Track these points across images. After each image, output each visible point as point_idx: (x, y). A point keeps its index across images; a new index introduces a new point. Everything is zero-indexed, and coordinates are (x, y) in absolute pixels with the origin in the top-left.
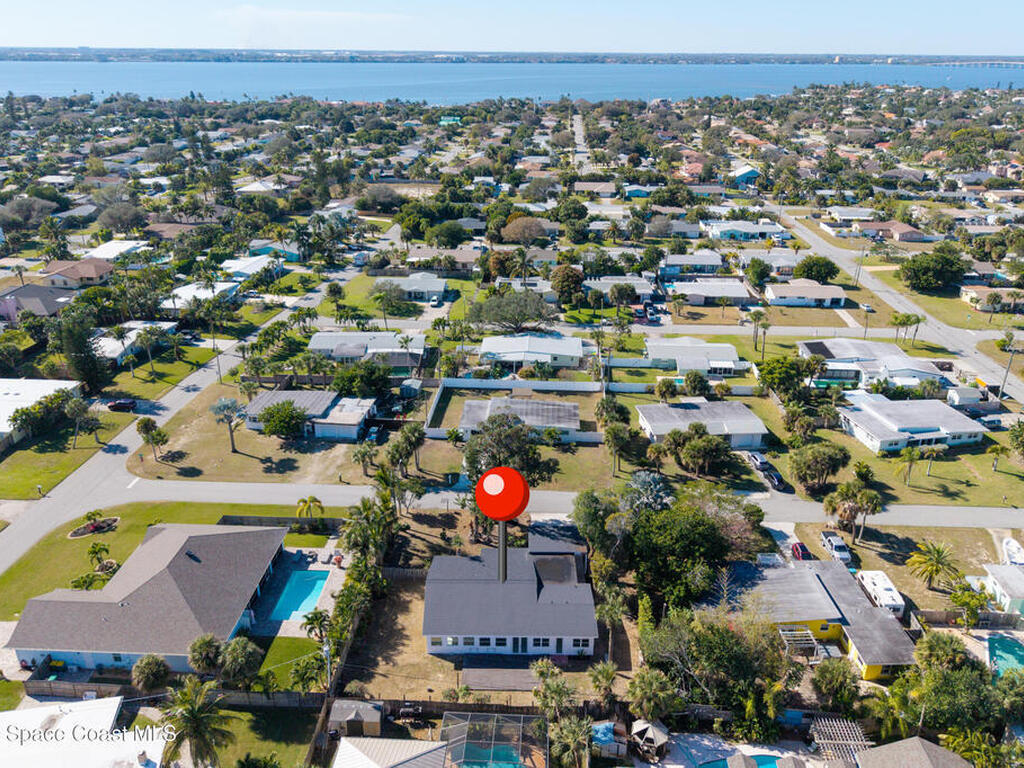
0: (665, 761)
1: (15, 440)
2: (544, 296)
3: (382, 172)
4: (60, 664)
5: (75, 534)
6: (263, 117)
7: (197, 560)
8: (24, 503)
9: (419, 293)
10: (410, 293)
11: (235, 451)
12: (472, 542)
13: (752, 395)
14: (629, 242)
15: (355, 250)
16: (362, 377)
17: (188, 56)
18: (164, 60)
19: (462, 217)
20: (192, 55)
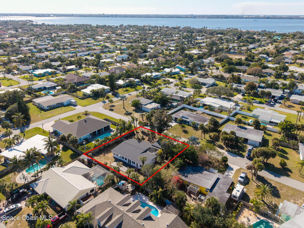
0: (131, 196)
1: (91, 96)
2: (242, 91)
3: (235, 51)
4: (57, 133)
5: (83, 114)
6: (218, 34)
7: (86, 122)
8: (81, 107)
9: (205, 83)
10: (202, 83)
11: (124, 108)
12: (147, 140)
13: (277, 133)
14: (297, 81)
15: (203, 71)
16: (160, 98)
17: (218, 17)
18: (211, 18)
19: (243, 65)
20: (219, 17)
